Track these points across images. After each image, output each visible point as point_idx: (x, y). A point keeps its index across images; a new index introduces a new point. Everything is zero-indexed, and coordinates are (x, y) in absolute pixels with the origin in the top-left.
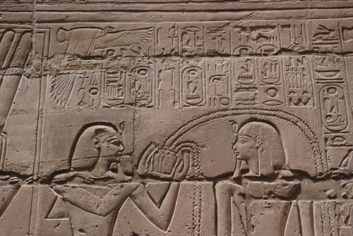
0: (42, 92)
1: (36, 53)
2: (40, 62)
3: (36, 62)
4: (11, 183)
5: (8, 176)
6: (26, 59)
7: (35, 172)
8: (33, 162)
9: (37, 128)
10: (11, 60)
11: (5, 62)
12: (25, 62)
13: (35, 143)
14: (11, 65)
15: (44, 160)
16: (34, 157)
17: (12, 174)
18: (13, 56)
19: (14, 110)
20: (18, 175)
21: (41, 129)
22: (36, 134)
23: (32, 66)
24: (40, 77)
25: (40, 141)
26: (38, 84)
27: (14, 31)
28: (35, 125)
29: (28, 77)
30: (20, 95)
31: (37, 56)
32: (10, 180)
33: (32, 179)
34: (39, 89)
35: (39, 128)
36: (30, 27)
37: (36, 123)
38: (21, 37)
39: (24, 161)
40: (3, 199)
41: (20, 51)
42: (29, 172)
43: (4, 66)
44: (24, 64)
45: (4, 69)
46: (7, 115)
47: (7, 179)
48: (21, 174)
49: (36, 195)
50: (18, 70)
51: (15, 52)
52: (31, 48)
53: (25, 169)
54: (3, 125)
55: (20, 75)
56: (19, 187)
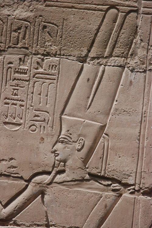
0: (146, 90)
1: (141, 40)
2: (145, 53)
3: (141, 53)
4: (114, 190)
5: (110, 183)
6: (130, 47)
7: (137, 182)
8: (135, 170)
9: (140, 132)
10: (114, 47)
11: (107, 50)
12: (129, 50)
13: (137, 150)
14: (114, 54)
15: (146, 170)
16: (136, 165)
17: (114, 180)
18: (116, 42)
19: (116, 110)
20: (120, 182)
21: (144, 135)
22: (139, 140)
23: (136, 57)
24: (145, 71)
25: (143, 149)
26: (142, 80)
27: (117, 9)
28: (138, 130)
29: (132, 71)
30: (123, 92)
31: (143, 44)
32: (111, 187)
33: (134, 189)
34: (143, 87)
35: (142, 133)
36: (136, 4)
37: (139, 127)
38: (125, 17)
39: (126, 169)
40: (106, 206)
41: (123, 37)
42: (131, 181)
43: (106, 54)
44: (128, 54)
45: (106, 57)
46: (108, 114)
47: (109, 185)
48: (123, 182)
49: (138, 206)
50: (121, 61)
51: (118, 37)
52: (136, 33)
53: (127, 177)
54: (105, 126)
55: (122, 67)
56: (121, 195)
